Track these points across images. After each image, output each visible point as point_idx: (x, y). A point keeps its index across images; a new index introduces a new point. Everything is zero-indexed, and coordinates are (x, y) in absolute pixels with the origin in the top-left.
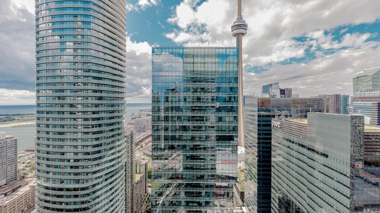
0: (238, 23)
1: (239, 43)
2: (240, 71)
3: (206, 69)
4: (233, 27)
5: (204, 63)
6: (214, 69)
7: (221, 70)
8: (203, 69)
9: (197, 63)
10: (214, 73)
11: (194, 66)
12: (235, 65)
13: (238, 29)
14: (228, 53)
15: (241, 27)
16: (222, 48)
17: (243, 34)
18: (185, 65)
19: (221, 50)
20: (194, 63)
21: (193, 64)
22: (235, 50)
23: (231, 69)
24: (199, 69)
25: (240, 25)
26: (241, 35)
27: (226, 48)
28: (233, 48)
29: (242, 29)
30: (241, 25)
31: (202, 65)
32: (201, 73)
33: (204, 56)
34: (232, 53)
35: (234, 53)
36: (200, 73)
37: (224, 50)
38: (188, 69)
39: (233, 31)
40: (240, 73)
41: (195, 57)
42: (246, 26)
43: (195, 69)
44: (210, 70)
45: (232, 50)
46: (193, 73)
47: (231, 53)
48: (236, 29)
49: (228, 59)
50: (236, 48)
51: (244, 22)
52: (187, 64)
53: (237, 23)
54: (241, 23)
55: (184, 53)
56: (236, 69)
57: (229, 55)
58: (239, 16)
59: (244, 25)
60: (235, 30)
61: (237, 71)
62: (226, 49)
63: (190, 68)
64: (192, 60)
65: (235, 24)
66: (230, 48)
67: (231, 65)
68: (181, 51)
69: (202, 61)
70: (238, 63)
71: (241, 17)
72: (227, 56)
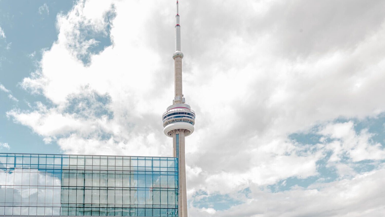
0: (176, 110)
1: (179, 148)
2: (181, 207)
3: (111, 202)
4: (166, 117)
5: (107, 189)
6: (127, 203)
7: (142, 203)
8: (103, 201)
9: (92, 188)
10: (128, 211)
11: (84, 195)
12: (172, 194)
13: (177, 121)
14: (158, 169)
15: (182, 117)
16: (145, 159)
17: (186, 132)
18: (66, 192)
19: (142, 163)
20: (84, 189)
21: (83, 191)
22: (171, 163)
23: (164, 203)
24: (96, 202)
25: (180, 113)
26: (182, 133)
27: (152, 159)
28: (167, 159)
29: (184, 121)
30: (183, 113)
31: (103, 193)
32: (101, 210)
33: (107, 174)
34: (165, 170)
35: (170, 170)
36: (98, 209)
37: (149, 164)
38: (73, 200)
39: (167, 124)
40: (181, 210)
41: (86, 176)
42: (192, 115)
43: (88, 201)
44: (119, 203)
45: (164, 164)
46: (82, 210)
47: (162, 170)
48: (173, 121)
49: (158, 180)
50: (173, 159)
51: (188, 107)
52: (71, 191)
53: (173, 110)
54: (181, 110)
55: (64, 167)
56: (173, 203)
57: (160, 173)
58: (179, 97)
59: (189, 114)
60: (170, 123)
61: (176, 208)
62: (152, 160)
63: (76, 198)
64: (80, 183)
65: (171, 111)
66: (160, 159)
67: (164, 194)
68: (58, 161)
69: (104, 185)
70: (178, 191)
71: (181, 98)
72: (153, 174)
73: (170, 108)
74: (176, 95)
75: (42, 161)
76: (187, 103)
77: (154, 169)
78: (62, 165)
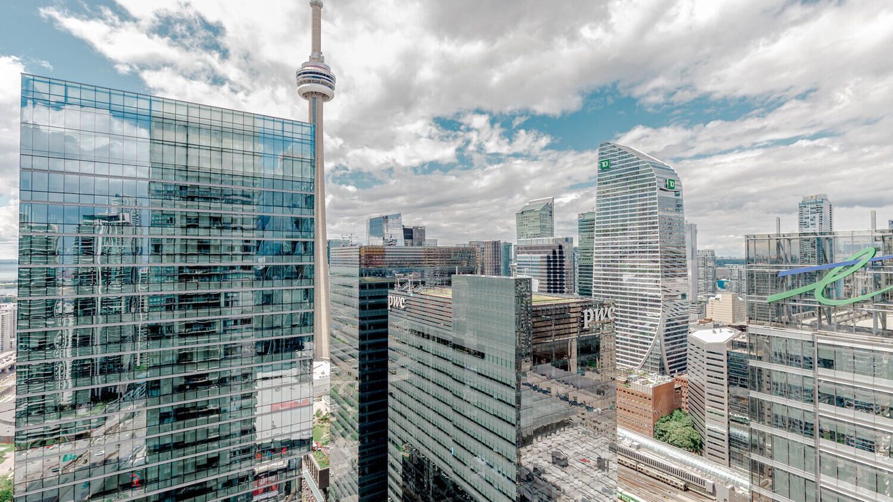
0: (313, 68)
1: (316, 114)
2: (318, 182)
3: (227, 167)
4: (300, 75)
5: (222, 150)
6: (250, 171)
7: (269, 173)
8: (216, 166)
9: (199, 147)
10: (250, 180)
11: (187, 155)
12: (308, 167)
13: (314, 82)
14: (290, 135)
15: (320, 78)
16: (274, 120)
17: (325, 97)
18: (158, 148)
19: (269, 125)
20: (187, 147)
21: (185, 149)
22: (307, 130)
23: (298, 175)
24: (205, 165)
25: (317, 73)
26: (321, 97)
27: (283, 121)
28: (302, 124)
29: (323, 83)
30: (321, 74)
31: (216, 155)
32: (213, 176)
33: (222, 132)
34: (300, 136)
35: (304, 137)
36: (208, 175)
37: (279, 126)
38: (169, 160)
39: (301, 83)
40: (318, 186)
41: (190, 131)
42: (332, 79)
43: (193, 163)
44: (239, 170)
45: (298, 129)
46: (184, 173)
47: (295, 136)
48: (309, 82)
49: (290, 148)
50: (309, 125)
51: (327, 68)
52: (165, 147)
53: (309, 68)
54: (320, 70)
55: (153, 113)
56: (308, 176)
57: (292, 140)
58: (316, 53)
59: (328, 76)
60: (305, 82)
61: (312, 182)
62: (283, 123)
63: (175, 157)
64: (181, 138)
65: (307, 68)
66: (293, 123)
67: (297, 165)
68: (143, 105)
69: (216, 144)
70: (315, 163)
71: (320, 56)
72: (285, 141)
73: (305, 65)
74: (314, 50)
75: (117, 100)
76: (326, 62)
77: (285, 134)
78: (150, 110)
